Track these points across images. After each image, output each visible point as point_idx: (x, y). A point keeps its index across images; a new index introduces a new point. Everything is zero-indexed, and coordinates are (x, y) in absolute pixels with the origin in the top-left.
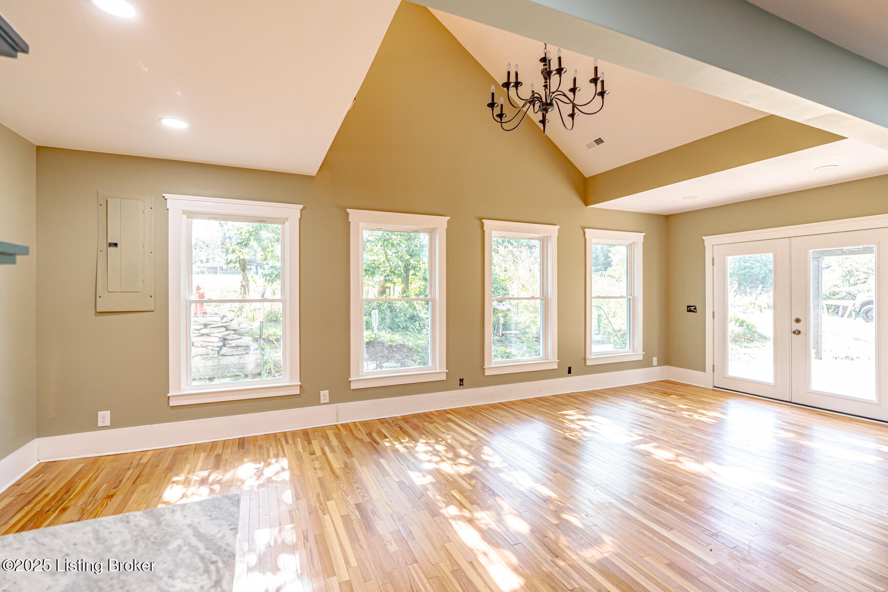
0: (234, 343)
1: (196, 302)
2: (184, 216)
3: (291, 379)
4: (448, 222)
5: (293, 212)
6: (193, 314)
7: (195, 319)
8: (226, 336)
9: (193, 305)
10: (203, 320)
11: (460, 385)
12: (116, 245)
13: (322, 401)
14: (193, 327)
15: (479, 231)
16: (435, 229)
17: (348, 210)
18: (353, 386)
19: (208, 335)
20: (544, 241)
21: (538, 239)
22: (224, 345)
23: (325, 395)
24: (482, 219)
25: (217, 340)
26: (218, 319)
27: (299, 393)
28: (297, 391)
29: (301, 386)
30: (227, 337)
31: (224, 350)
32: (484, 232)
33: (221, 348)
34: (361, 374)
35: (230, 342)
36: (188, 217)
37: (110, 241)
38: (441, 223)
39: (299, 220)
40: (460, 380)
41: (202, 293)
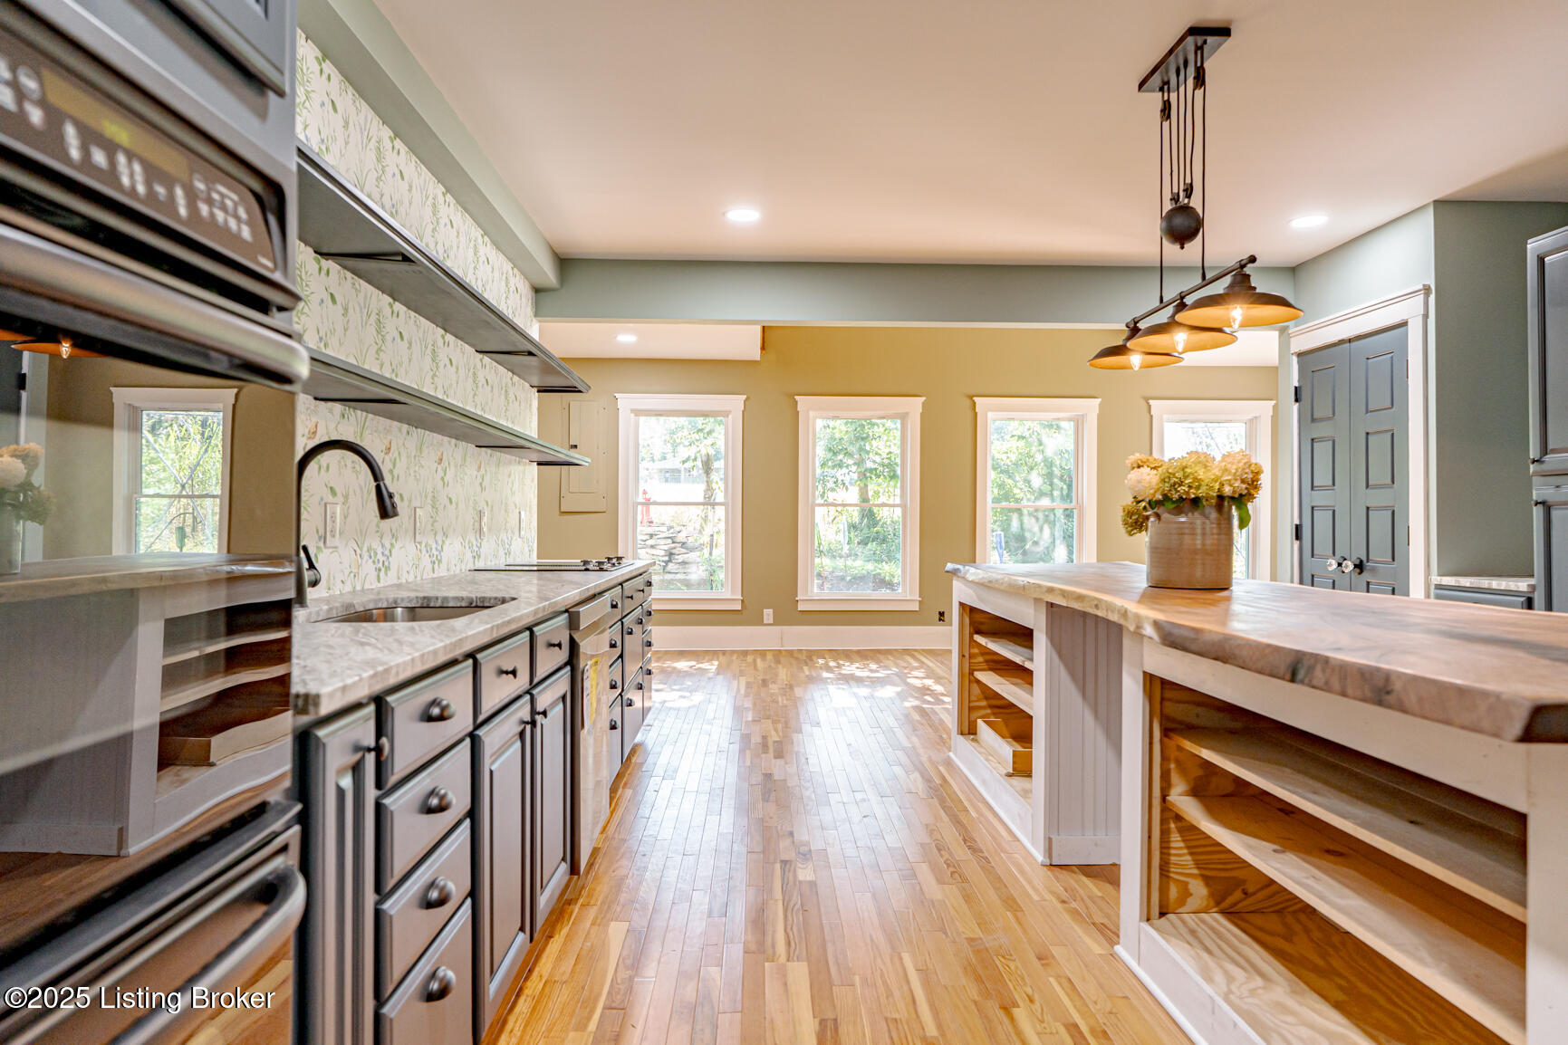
0: (680, 558)
1: (642, 504)
2: (633, 415)
3: (733, 592)
4: (924, 404)
5: (736, 403)
6: (639, 523)
7: (641, 528)
8: (672, 549)
9: (640, 507)
10: (650, 530)
11: (940, 620)
12: (576, 446)
13: (765, 622)
14: (640, 537)
15: (969, 414)
16: (907, 413)
17: (796, 397)
18: (801, 607)
19: (652, 547)
20: (1079, 422)
21: (1070, 420)
22: (670, 561)
23: (768, 614)
24: (974, 396)
25: (663, 553)
26: (664, 529)
27: (740, 608)
28: (739, 607)
29: (742, 601)
30: (673, 551)
31: (671, 567)
32: (976, 414)
33: (667, 562)
34: (809, 594)
35: (677, 557)
36: (636, 415)
37: (572, 443)
38: (915, 405)
39: (743, 412)
40: (940, 613)
41: (648, 496)
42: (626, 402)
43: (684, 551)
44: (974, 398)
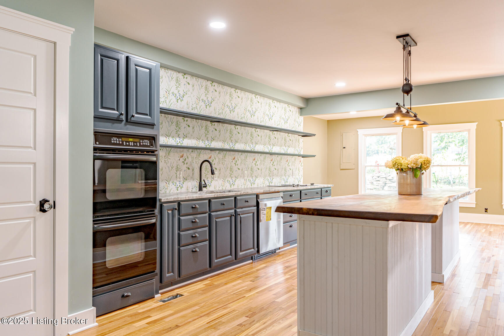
2: (363, 136)
4: (477, 125)
5: (399, 130)
11: (485, 212)
12: (345, 148)
15: (499, 128)
16: (469, 129)
22: (385, 186)
38: (473, 126)
39: (402, 133)
40: (485, 209)
41: (378, 163)
42: (361, 132)
43: (390, 182)
44: (501, 121)
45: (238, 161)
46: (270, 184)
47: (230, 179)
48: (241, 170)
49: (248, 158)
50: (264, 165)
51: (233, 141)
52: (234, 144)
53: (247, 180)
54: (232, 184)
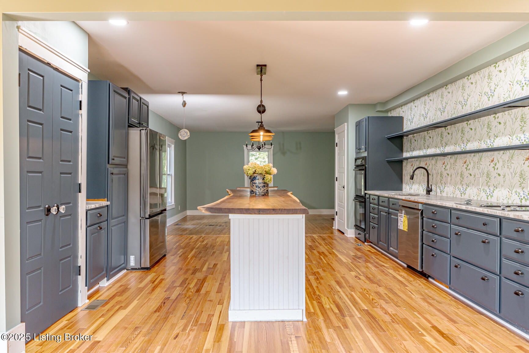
45: (470, 164)
46: (523, 201)
47: (460, 187)
48: (473, 176)
49: (483, 160)
50: (510, 169)
51: (465, 141)
52: (465, 145)
53: (482, 189)
54: (462, 192)
